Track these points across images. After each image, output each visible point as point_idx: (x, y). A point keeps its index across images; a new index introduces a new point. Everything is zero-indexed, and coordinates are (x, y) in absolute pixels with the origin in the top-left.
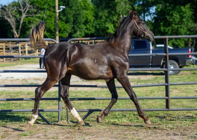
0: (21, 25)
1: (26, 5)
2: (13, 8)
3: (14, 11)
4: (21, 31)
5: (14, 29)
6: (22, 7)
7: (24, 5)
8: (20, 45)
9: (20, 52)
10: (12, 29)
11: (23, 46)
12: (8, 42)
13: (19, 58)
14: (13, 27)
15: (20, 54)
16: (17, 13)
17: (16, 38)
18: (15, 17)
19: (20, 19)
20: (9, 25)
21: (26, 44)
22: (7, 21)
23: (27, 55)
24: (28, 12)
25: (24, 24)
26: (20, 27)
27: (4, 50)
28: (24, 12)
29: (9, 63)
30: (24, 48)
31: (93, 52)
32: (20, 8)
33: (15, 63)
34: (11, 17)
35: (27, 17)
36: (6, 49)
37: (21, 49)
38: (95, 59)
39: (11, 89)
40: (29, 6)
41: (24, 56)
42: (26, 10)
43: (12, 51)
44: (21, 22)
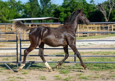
0: (109, 15)
1: (112, 3)
2: (105, 5)
3: (105, 7)
4: (109, 18)
5: (106, 17)
6: (110, 4)
7: (111, 4)
8: (109, 26)
9: (109, 30)
10: (105, 17)
11: (110, 26)
12: (102, 24)
13: (108, 33)
14: (105, 15)
15: (109, 31)
16: (107, 8)
17: (107, 22)
18: (106, 10)
19: (109, 11)
20: (103, 14)
21: (112, 25)
22: (102, 12)
23: (113, 31)
24: (113, 7)
25: (111, 14)
26: (109, 16)
27: (100, 29)
28: (111, 7)
29: (102, 36)
30: (111, 27)
31: (55, 32)
32: (109, 5)
33: (106, 36)
34: (104, 10)
35: (113, 10)
36: (101, 28)
37: (110, 28)
38: (56, 35)
39: (104, 50)
40: (114, 4)
41: (111, 32)
42: (112, 6)
43: (104, 29)
44: (110, 13)
